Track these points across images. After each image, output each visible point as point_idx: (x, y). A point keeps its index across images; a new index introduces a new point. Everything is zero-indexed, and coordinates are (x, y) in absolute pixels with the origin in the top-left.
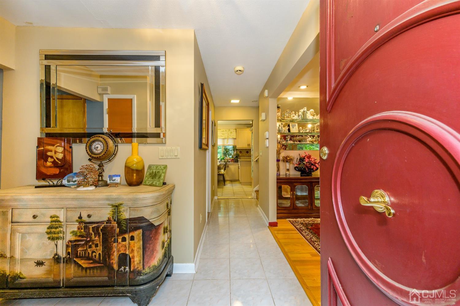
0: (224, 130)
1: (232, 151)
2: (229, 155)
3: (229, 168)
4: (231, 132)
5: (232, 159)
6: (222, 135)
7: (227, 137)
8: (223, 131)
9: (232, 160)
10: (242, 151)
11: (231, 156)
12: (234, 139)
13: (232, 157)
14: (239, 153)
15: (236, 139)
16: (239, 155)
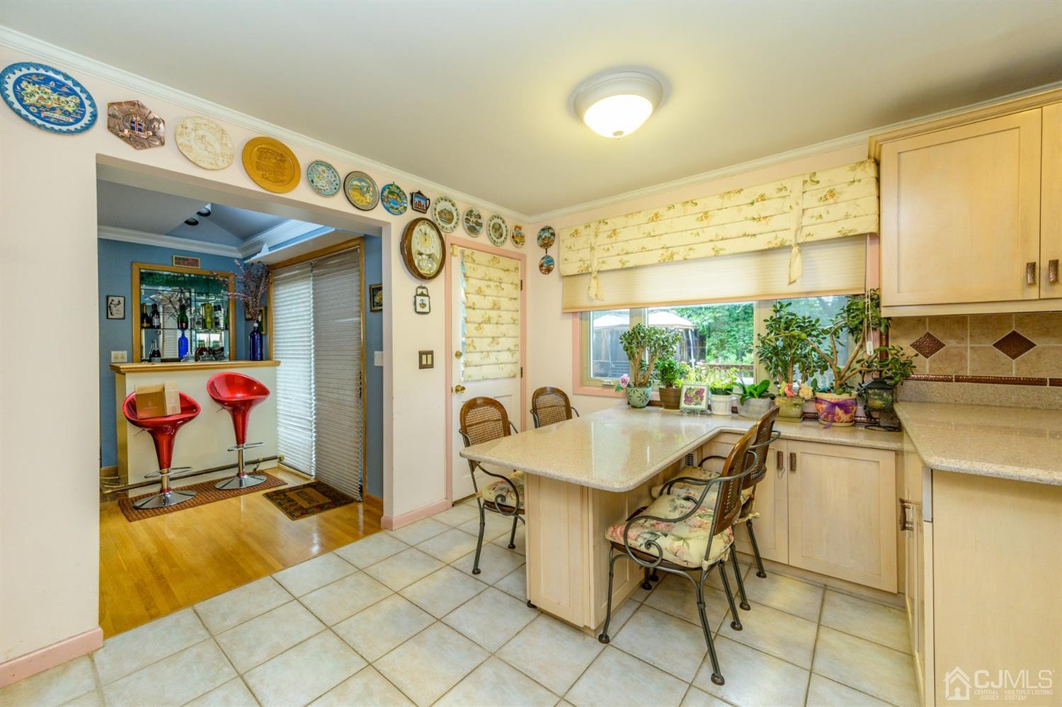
0: (769, 190)
1: (835, 333)
2: (806, 369)
3: (796, 477)
4: (832, 193)
5: (833, 397)
6: (752, 227)
7: (789, 238)
8: (763, 198)
9: (834, 405)
10: (938, 336)
11: (825, 379)
12: (861, 237)
13: (842, 384)
14: (911, 352)
15: (875, 236)
16: (905, 370)
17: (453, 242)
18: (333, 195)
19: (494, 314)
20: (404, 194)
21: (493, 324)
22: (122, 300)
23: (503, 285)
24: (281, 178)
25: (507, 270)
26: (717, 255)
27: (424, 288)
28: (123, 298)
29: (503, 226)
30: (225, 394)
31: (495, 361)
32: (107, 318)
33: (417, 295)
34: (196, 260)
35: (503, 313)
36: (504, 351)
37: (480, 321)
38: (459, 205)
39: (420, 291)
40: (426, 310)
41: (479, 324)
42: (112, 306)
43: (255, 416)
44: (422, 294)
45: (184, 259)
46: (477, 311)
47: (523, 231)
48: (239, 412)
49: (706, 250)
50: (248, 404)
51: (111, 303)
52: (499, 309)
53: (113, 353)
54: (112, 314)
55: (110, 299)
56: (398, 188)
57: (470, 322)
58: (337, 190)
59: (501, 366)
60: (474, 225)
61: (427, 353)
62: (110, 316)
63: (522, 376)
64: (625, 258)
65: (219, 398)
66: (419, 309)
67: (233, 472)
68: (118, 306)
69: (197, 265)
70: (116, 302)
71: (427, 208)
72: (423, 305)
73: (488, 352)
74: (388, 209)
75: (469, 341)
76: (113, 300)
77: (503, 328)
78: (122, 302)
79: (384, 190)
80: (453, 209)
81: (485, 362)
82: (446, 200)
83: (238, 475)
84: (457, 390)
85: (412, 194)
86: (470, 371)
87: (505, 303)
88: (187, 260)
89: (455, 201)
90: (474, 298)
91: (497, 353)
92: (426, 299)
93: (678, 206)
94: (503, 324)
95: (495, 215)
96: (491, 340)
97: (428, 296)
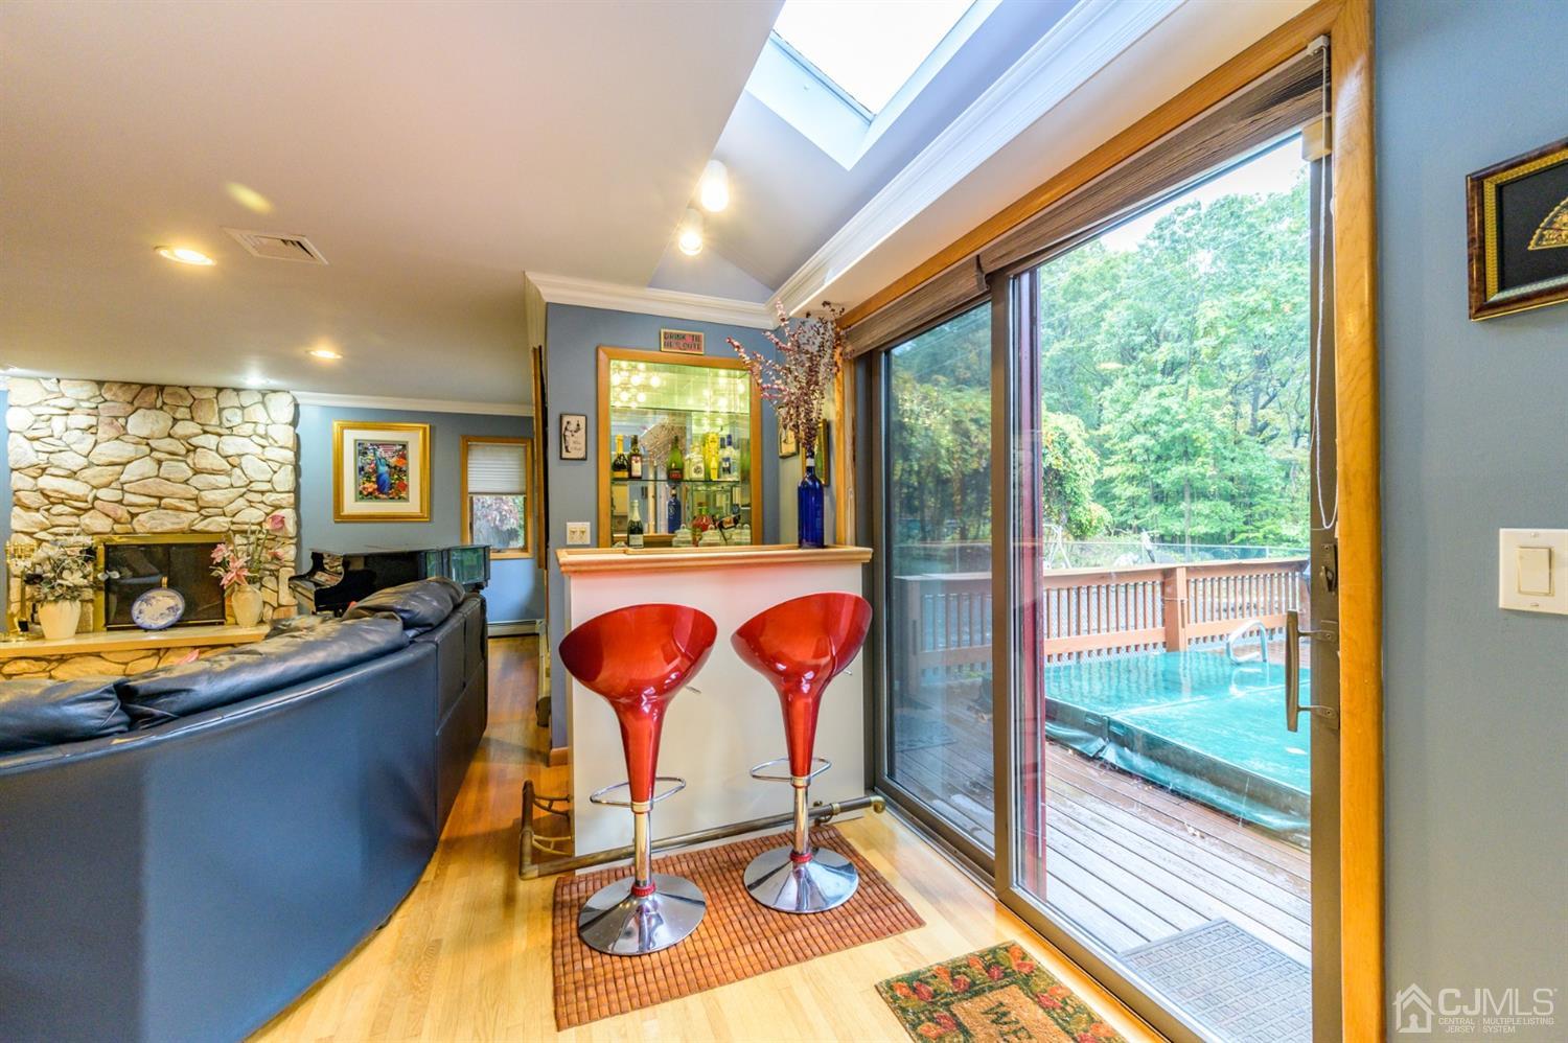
22: (582, 420)
28: (584, 418)
32: (561, 458)
34: (698, 338)
42: (567, 433)
45: (678, 336)
51: (566, 429)
53: (568, 524)
54: (567, 451)
55: (565, 419)
62: (565, 455)
68: (576, 435)
69: (699, 349)
70: (573, 427)
76: (568, 423)
78: (583, 426)
88: (684, 336)
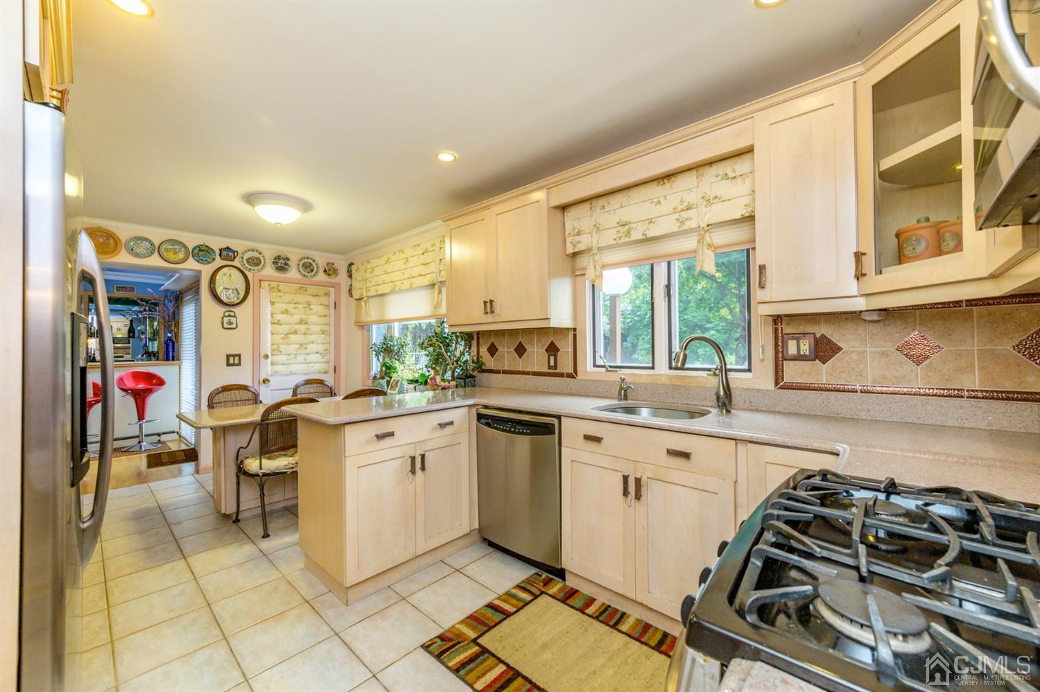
7: (435, 278)
10: (496, 344)
14: (487, 354)
17: (261, 279)
18: (149, 256)
19: (302, 328)
20: (213, 250)
21: (300, 334)
23: (311, 307)
24: (107, 250)
25: (317, 295)
26: (411, 289)
27: (231, 311)
29: (314, 264)
30: (130, 384)
31: (303, 361)
33: (224, 316)
34: (133, 288)
35: (311, 327)
36: (312, 353)
37: (286, 332)
38: (264, 253)
39: (227, 314)
40: (234, 326)
41: (286, 335)
43: (153, 401)
44: (229, 316)
45: (123, 287)
46: (283, 326)
47: (335, 266)
48: (140, 398)
49: (407, 284)
50: (148, 392)
52: (306, 323)
56: (207, 246)
57: (277, 334)
58: (152, 253)
59: (310, 365)
60: (283, 265)
61: (234, 356)
63: (335, 372)
64: (378, 287)
65: (125, 388)
66: (226, 326)
67: (134, 442)
69: (133, 292)
71: (235, 258)
72: (231, 323)
73: (296, 354)
74: (198, 261)
75: (275, 347)
77: (312, 338)
79: (195, 248)
80: (260, 256)
81: (292, 361)
82: (252, 251)
83: (139, 442)
84: (264, 382)
85: (220, 250)
86: (276, 368)
87: (313, 319)
88: (126, 288)
89: (261, 250)
90: (279, 317)
91: (305, 356)
92: (233, 320)
93: (397, 253)
94: (311, 334)
95: (304, 256)
96: (299, 346)
97: (235, 316)
